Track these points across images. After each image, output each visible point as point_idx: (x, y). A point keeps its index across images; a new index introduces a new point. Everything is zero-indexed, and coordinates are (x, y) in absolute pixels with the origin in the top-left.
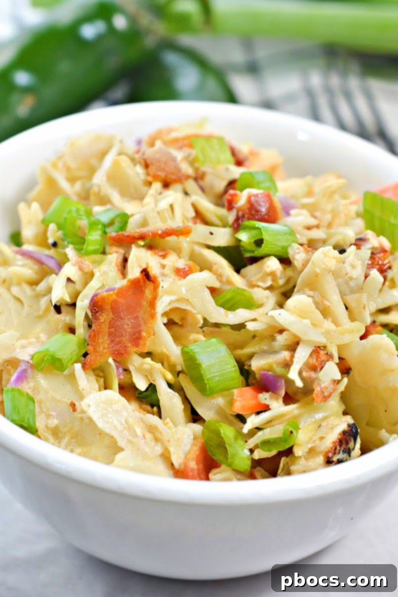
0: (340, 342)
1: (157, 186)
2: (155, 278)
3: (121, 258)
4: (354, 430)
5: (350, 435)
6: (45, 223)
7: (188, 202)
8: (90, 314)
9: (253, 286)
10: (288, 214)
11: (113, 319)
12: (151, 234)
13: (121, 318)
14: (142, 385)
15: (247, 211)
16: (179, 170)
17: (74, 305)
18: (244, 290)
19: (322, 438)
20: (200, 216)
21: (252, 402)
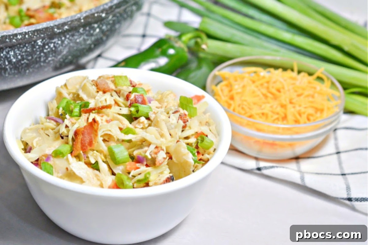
0: (167, 145)
1: (101, 93)
2: (98, 121)
3: (86, 118)
4: (172, 177)
5: (170, 179)
6: (58, 108)
7: (112, 99)
8: (74, 137)
9: (136, 128)
10: (150, 103)
11: (82, 138)
12: (97, 108)
13: (85, 137)
14: (93, 161)
15: (134, 101)
16: (109, 87)
17: (68, 136)
18: (132, 129)
19: (160, 180)
20: (116, 103)
21: (134, 167)
